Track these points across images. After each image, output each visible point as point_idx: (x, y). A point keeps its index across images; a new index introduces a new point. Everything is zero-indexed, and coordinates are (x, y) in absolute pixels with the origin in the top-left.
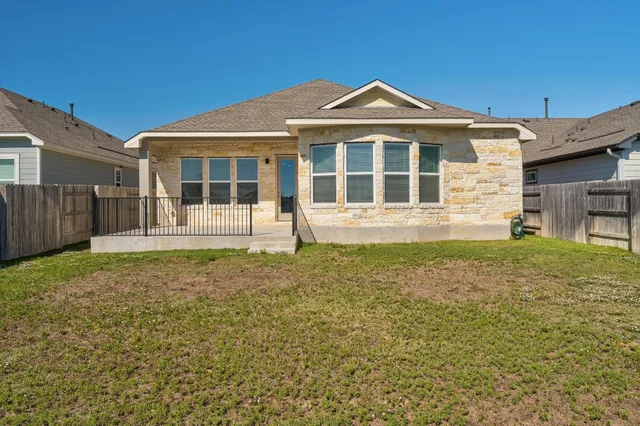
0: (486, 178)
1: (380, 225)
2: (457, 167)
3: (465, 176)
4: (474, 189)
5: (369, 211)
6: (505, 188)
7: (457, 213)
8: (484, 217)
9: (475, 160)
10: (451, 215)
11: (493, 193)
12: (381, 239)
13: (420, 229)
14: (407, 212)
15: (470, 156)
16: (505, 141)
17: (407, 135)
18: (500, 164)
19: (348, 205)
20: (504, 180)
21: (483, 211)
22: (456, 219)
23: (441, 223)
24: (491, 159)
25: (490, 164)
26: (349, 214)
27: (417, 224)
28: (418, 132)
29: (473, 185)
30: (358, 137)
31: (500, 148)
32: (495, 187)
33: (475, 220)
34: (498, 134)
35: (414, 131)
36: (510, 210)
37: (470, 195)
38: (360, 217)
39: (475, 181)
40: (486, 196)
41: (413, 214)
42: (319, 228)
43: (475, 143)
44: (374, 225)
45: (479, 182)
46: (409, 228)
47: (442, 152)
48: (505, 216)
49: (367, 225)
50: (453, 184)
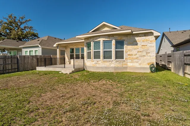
0: (141, 51)
1: (102, 66)
2: (130, 47)
3: (133, 50)
4: (136, 55)
5: (99, 62)
6: (148, 54)
7: (130, 63)
8: (140, 64)
9: (137, 44)
10: (128, 63)
11: (144, 56)
12: (102, 70)
13: (115, 68)
14: (110, 62)
15: (135, 43)
16: (148, 37)
17: (111, 38)
18: (146, 46)
19: (94, 60)
20: (148, 51)
21: (140, 62)
22: (130, 65)
23: (124, 66)
24: (143, 44)
25: (143, 46)
26: (94, 63)
27: (114, 66)
28: (114, 37)
29: (136, 53)
30: (96, 39)
31: (147, 40)
32: (144, 54)
33: (137, 65)
34: (146, 34)
35: (113, 36)
36: (150, 62)
37: (135, 57)
38: (97, 63)
39: (137, 52)
40: (141, 57)
41: (112, 63)
42: (88, 66)
43: (137, 39)
44: (100, 66)
45: (138, 52)
46: (111, 67)
47: (125, 42)
48: (148, 64)
49: (98, 66)
50: (129, 53)
